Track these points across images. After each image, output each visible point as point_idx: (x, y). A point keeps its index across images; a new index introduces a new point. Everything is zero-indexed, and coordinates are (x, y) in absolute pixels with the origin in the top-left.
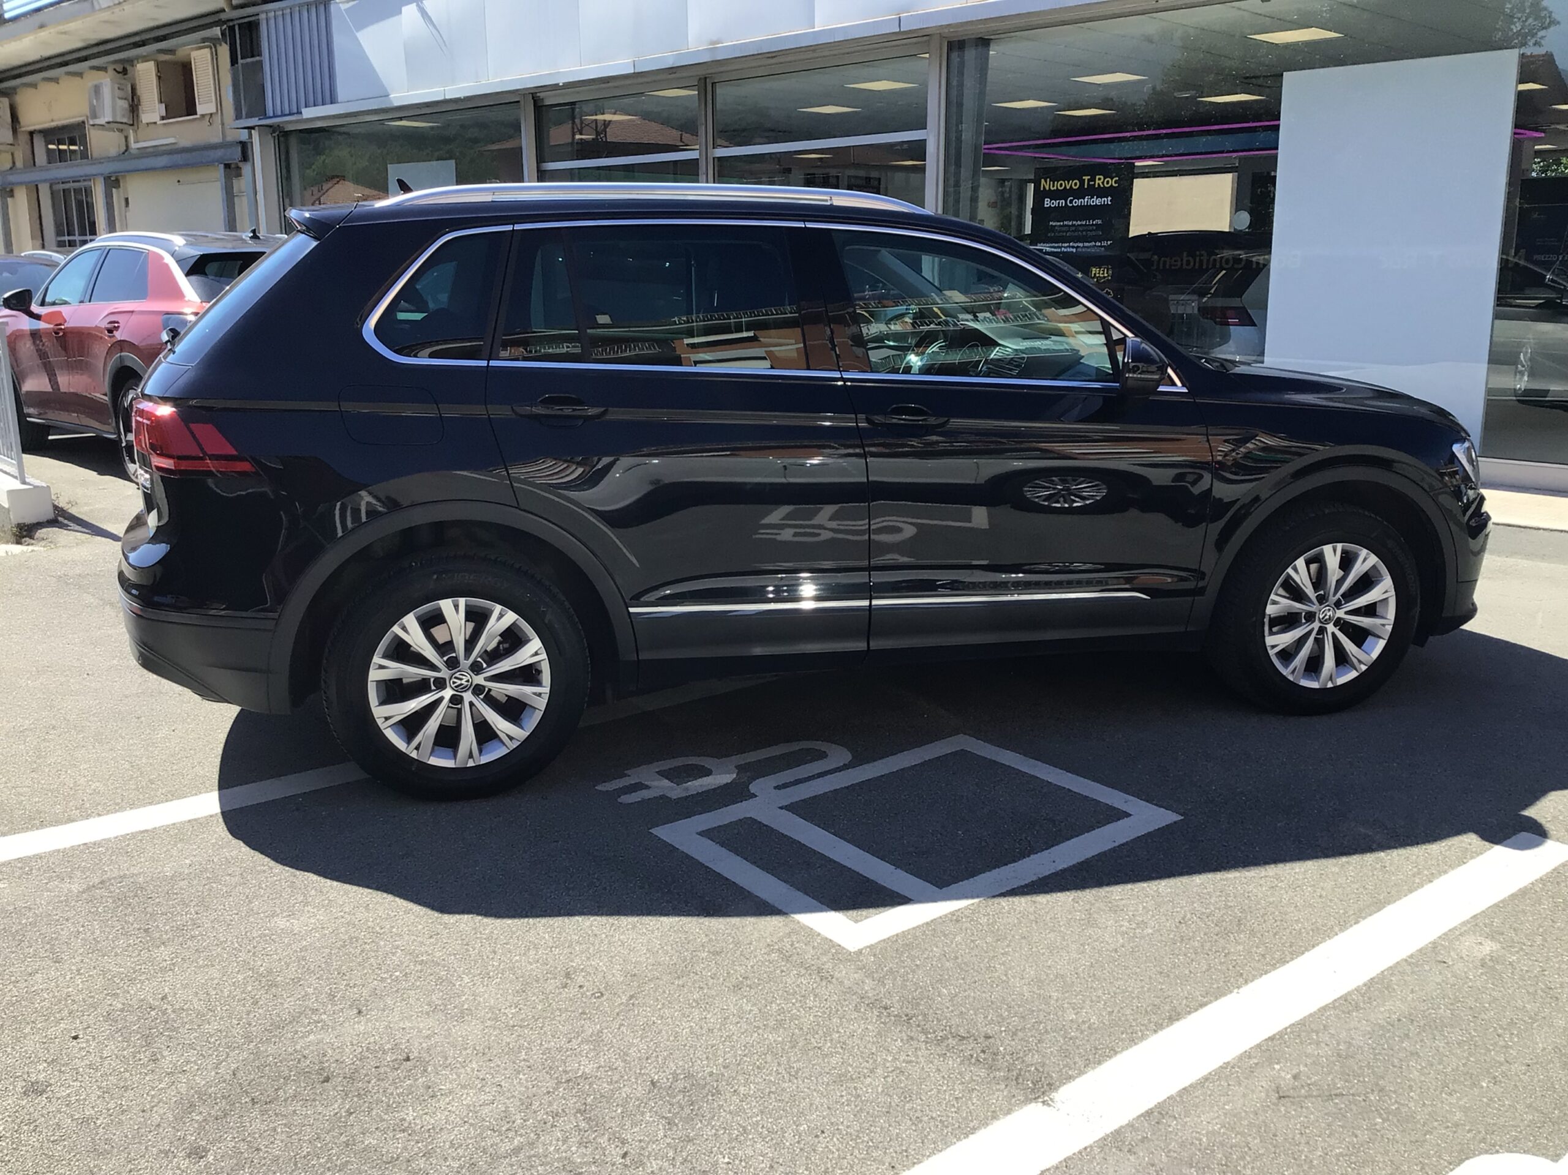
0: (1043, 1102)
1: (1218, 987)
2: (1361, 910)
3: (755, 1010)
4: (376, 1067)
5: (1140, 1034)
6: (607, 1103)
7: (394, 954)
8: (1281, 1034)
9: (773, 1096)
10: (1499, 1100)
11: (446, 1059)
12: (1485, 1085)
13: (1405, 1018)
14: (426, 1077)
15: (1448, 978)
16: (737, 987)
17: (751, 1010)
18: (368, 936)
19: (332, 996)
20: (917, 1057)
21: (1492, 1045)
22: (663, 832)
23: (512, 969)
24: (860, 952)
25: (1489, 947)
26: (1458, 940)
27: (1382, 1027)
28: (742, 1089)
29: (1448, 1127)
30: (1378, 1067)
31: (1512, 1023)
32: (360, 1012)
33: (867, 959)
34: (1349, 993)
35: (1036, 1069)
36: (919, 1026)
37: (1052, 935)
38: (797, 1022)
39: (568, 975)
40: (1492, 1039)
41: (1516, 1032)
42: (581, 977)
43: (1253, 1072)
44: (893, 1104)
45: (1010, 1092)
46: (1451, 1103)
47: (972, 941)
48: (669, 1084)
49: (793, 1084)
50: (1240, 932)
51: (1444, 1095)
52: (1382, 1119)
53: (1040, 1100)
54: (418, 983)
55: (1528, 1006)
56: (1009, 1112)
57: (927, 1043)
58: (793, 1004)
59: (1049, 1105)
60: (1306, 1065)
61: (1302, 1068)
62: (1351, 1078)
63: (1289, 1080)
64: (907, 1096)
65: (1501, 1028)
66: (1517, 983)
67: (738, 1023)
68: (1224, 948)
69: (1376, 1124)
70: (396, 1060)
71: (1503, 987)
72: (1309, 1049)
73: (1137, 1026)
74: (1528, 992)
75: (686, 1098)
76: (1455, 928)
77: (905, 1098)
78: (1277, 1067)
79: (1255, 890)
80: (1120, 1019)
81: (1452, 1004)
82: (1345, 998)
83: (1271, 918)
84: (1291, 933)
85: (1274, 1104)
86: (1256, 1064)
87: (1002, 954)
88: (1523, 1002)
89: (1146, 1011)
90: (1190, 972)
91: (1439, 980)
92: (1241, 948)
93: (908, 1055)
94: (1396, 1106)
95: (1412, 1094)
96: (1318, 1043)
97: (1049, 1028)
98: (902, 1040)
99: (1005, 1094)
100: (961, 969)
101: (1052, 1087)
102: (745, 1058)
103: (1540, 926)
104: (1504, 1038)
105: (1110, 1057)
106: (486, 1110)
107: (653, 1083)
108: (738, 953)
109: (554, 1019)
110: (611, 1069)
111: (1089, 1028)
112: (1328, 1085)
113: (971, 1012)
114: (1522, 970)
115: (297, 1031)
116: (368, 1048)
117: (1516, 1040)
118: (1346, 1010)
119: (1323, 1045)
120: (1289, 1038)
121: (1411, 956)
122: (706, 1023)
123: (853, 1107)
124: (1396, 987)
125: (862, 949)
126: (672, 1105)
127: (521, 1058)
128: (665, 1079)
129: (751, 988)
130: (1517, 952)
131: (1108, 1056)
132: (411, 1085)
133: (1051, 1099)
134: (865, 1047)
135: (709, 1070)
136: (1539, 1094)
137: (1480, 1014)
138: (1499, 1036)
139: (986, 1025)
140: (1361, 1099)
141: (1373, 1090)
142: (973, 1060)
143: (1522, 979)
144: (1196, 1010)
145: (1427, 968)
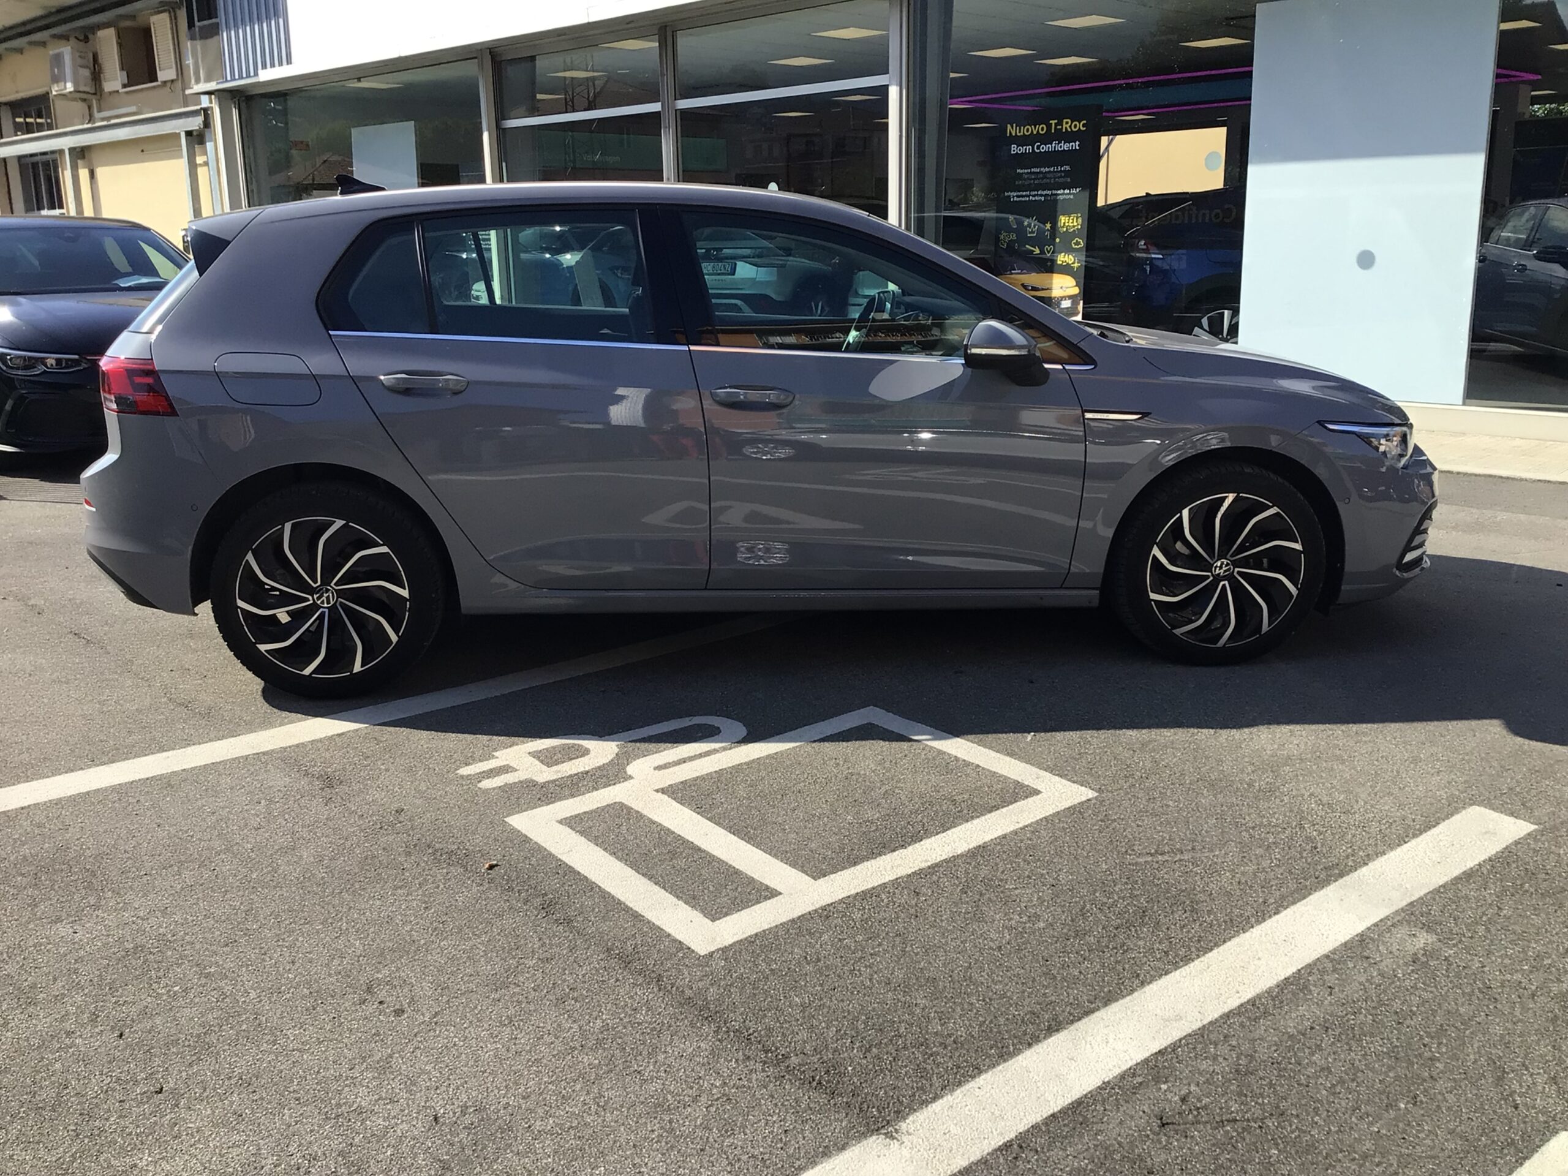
0: (885, 1134)
1: (1110, 991)
2: (1283, 898)
3: (575, 1026)
4: (121, 1101)
5: (1011, 1048)
6: (378, 1142)
7: (179, 965)
8: (1174, 1047)
9: (572, 1132)
10: (1419, 1125)
11: (205, 1090)
12: (1403, 1106)
13: (1320, 1025)
14: (175, 1113)
15: (1372, 977)
16: (562, 1000)
17: (571, 1028)
18: (155, 945)
19: (94, 1018)
20: (749, 1080)
21: (1416, 1056)
22: (520, 822)
23: (309, 983)
24: (711, 954)
25: (1424, 939)
26: (1390, 931)
27: (1291, 1037)
28: (538, 1123)
29: (1354, 1159)
30: (1282, 1086)
31: (1442, 1029)
32: (121, 1035)
33: (717, 964)
34: (1259, 997)
35: (886, 1093)
36: (759, 1042)
37: (931, 932)
38: (620, 1041)
39: (369, 990)
40: (1417, 1050)
41: (1445, 1041)
42: (384, 991)
43: (1135, 1093)
44: (711, 1140)
45: (850, 1122)
46: (1361, 1129)
47: (840, 940)
48: (454, 1119)
49: (599, 1117)
50: (1143, 924)
51: (1353, 1119)
52: (1279, 1151)
53: (883, 1131)
54: (197, 1000)
55: (1462, 1010)
56: (843, 1148)
57: (765, 1063)
58: (621, 1019)
59: (893, 1138)
60: (1198, 1085)
61: (1193, 1088)
62: (1249, 1099)
63: (1176, 1103)
64: (728, 1129)
65: (1429, 1034)
66: (1451, 982)
67: (552, 1043)
68: (1124, 944)
69: (1271, 1157)
70: (145, 1093)
71: (1436, 987)
72: (1204, 1065)
73: (1009, 1038)
74: (1464, 993)
75: (471, 1136)
76: (1387, 918)
77: (726, 1132)
78: (1164, 1087)
79: (1166, 876)
80: (991, 1031)
81: (1374, 1008)
82: (1252, 1002)
83: (1180, 908)
84: (1200, 925)
85: (1154, 1133)
86: (1141, 1084)
87: (871, 954)
88: (1456, 1004)
89: (1023, 1021)
90: (1080, 972)
91: (1363, 979)
92: (1141, 943)
93: (740, 1079)
94: (1297, 1133)
95: (1316, 1119)
96: (1215, 1058)
97: (908, 1042)
98: (737, 1060)
99: (844, 1124)
100: (821, 974)
101: (901, 1115)
102: (550, 1086)
103: (1484, 914)
104: (1430, 1048)
105: (973, 1077)
106: (235, 1152)
107: (436, 1119)
108: (572, 959)
109: (340, 1042)
110: (392, 1101)
111: (955, 1042)
112: (1221, 1109)
113: (823, 1025)
114: (1459, 966)
115: (43, 1058)
116: (119, 1079)
117: (1444, 1050)
118: (1253, 1017)
119: (1221, 1059)
120: (1183, 1051)
121: (1334, 952)
122: (515, 1044)
123: (663, 1144)
124: (1313, 988)
125: (713, 952)
126: (452, 1145)
127: (291, 1089)
128: (451, 1113)
129: (576, 1001)
130: (1454, 945)
131: (970, 1076)
132: (155, 1123)
133: (896, 1130)
134: (693, 1070)
135: (504, 1101)
136: (1465, 1116)
137: (1405, 1019)
138: (1425, 1045)
139: (838, 1040)
140: (1256, 1126)
141: (1272, 1115)
142: (814, 1084)
143: (1458, 976)
144: (1080, 1019)
145: (1351, 965)
